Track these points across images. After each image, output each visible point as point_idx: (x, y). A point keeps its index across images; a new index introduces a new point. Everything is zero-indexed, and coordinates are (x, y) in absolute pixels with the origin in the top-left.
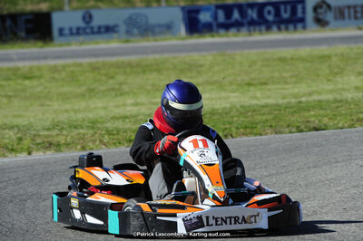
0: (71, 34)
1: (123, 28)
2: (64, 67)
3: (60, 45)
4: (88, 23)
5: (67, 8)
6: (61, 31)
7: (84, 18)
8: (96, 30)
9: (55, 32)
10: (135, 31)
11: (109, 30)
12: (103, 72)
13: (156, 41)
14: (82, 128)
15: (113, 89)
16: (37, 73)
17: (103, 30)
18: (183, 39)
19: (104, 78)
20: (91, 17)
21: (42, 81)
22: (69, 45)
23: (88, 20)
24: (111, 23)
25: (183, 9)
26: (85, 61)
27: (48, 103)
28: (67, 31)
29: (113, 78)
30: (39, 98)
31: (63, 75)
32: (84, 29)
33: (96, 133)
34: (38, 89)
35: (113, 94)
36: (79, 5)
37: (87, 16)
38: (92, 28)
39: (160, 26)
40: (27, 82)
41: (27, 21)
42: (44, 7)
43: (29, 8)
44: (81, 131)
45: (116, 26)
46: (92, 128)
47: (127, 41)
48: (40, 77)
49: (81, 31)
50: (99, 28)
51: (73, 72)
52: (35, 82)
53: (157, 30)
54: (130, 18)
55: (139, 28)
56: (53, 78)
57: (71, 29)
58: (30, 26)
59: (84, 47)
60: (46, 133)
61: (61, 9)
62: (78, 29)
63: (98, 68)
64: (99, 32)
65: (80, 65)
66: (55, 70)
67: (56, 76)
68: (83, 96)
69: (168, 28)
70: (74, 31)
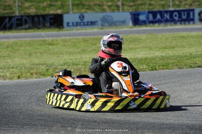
0: (73, 25)
1: (100, 23)
2: (69, 40)
3: (67, 30)
4: (82, 20)
5: (71, 12)
6: (68, 24)
7: (80, 17)
8: (86, 23)
9: (65, 24)
10: (106, 24)
11: (92, 23)
12: (89, 42)
13: (117, 28)
14: (79, 65)
15: (94, 50)
16: (56, 43)
17: (89, 24)
18: (131, 28)
19: (90, 45)
20: (83, 17)
21: (59, 46)
22: (72, 30)
23: (82, 18)
24: (94, 20)
25: (131, 13)
26: (81, 37)
27: (61, 56)
28: (71, 24)
29: (94, 45)
30: (57, 53)
31: (69, 43)
32: (80, 23)
33: (86, 67)
34: (56, 50)
35: (95, 52)
36: (78, 11)
37: (81, 16)
38: (84, 23)
39: (119, 22)
40: (50, 47)
41: (51, 19)
42: (59, 12)
43: (51, 12)
44: (79, 66)
45: (96, 21)
46: (84, 65)
47: (102, 29)
48: (57, 44)
49: (78, 24)
50: (88, 22)
51: (74, 42)
52: (55, 47)
53: (117, 24)
54: (104, 18)
55: (108, 23)
56: (64, 45)
57: (73, 23)
58: (52, 21)
59: (80, 31)
60: (61, 67)
61: (68, 13)
62: (77, 23)
63: (87, 41)
64: (88, 25)
65: (78, 39)
66: (65, 41)
67: (66, 43)
68: (80, 53)
69: (123, 23)
70: (75, 24)
